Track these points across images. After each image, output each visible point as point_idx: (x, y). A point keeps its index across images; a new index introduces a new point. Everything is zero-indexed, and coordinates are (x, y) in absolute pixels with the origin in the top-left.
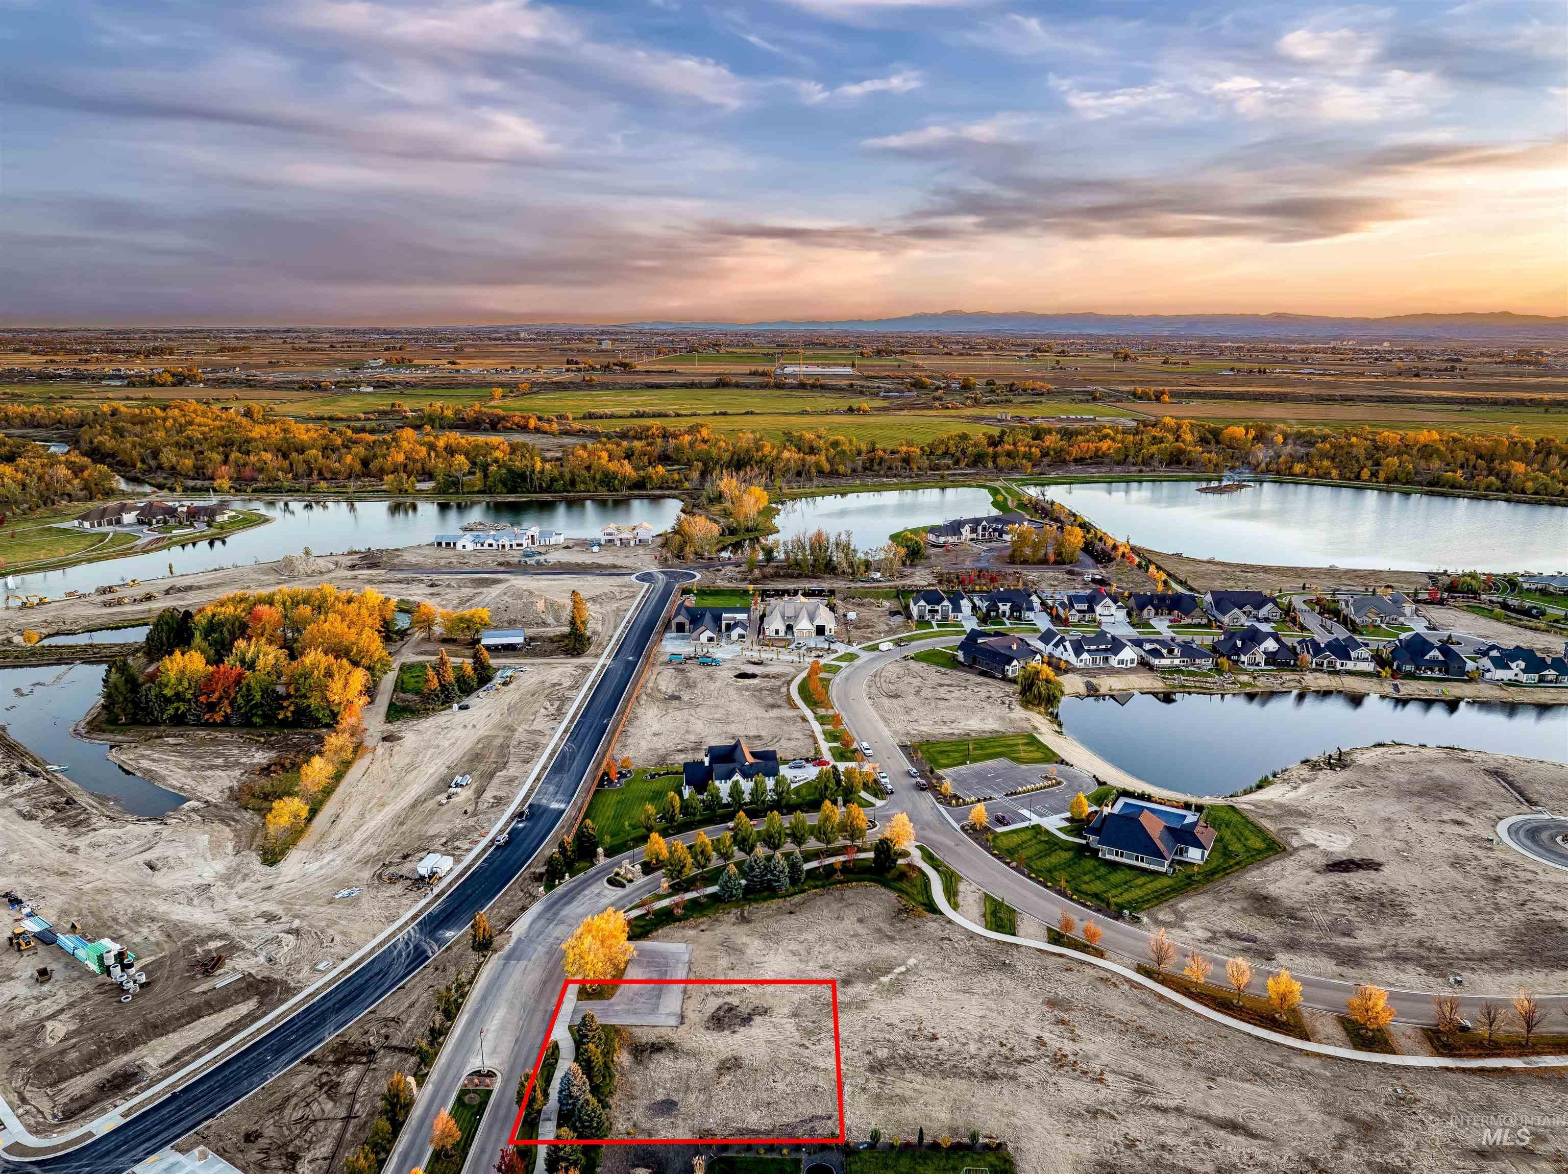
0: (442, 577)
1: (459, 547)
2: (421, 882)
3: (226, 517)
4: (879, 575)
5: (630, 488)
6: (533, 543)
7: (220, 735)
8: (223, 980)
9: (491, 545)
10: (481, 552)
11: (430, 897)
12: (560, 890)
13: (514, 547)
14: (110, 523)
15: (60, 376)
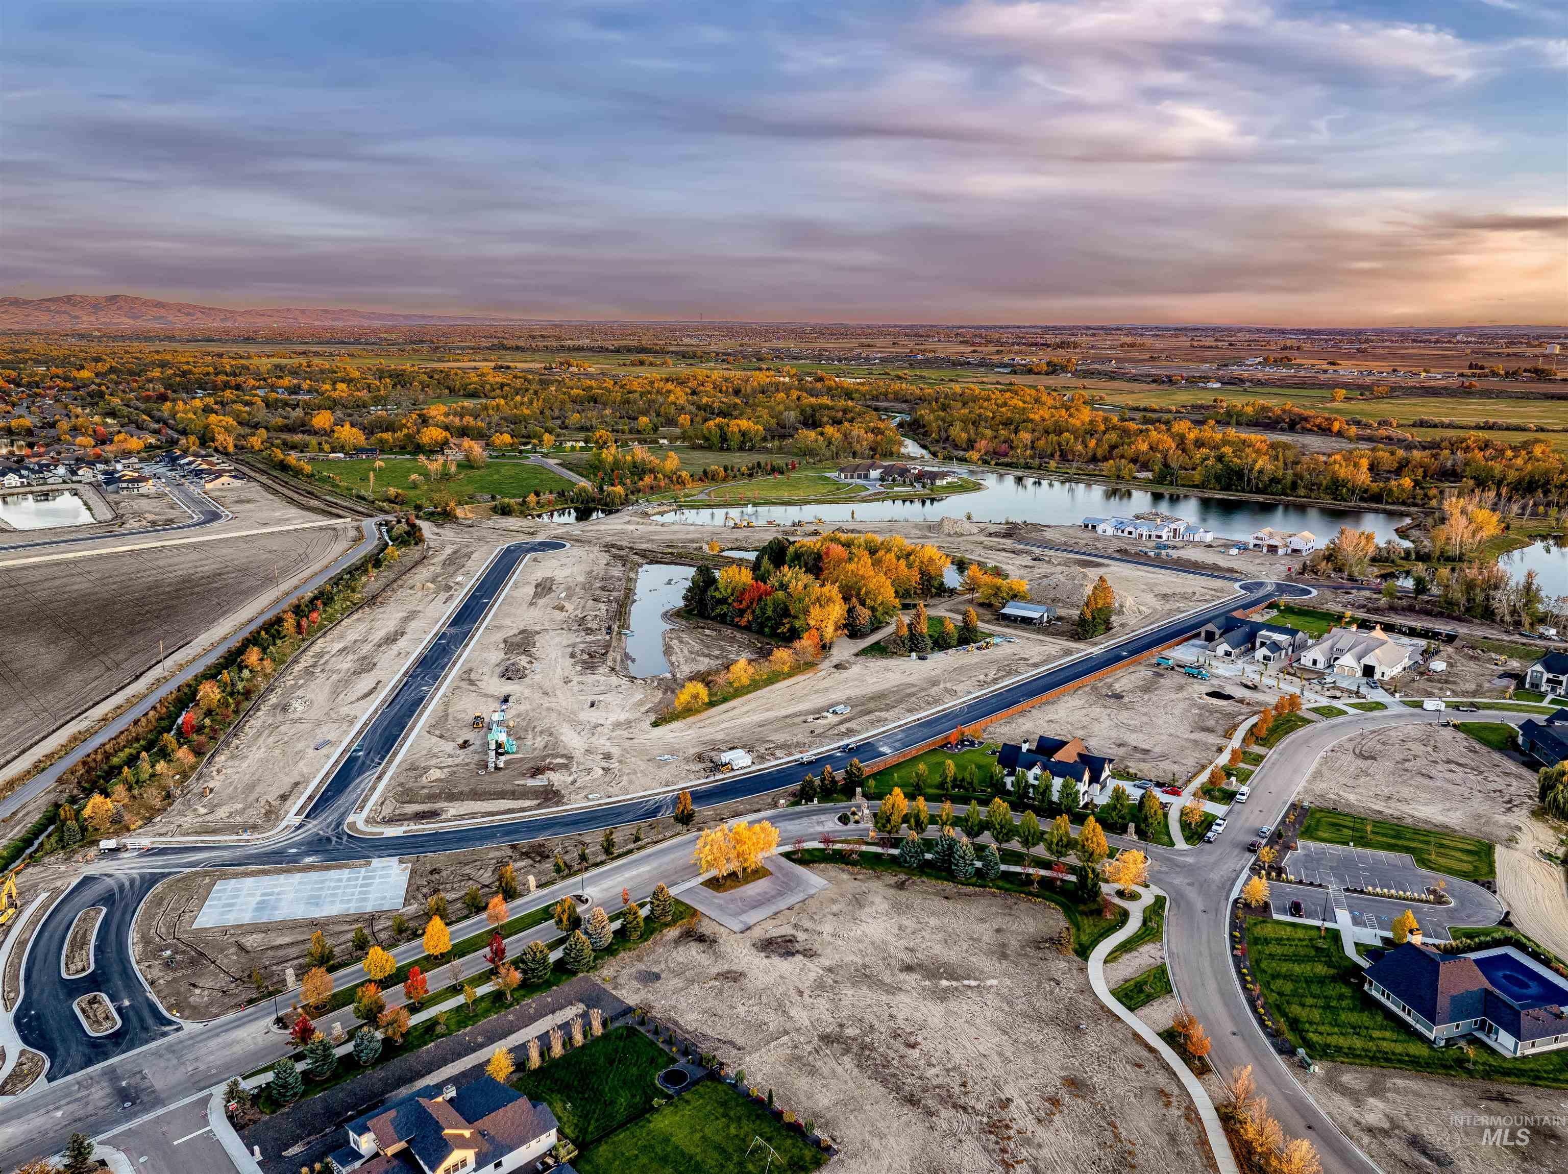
0: (1048, 552)
1: (1100, 529)
2: (717, 767)
3: (945, 482)
4: (1553, 632)
5: (1362, 499)
6: (1174, 537)
7: (738, 635)
8: (539, 782)
9: (1130, 533)
10: (1118, 538)
11: (712, 779)
12: (798, 808)
13: (1154, 538)
14: (859, 477)
15: (969, 363)
